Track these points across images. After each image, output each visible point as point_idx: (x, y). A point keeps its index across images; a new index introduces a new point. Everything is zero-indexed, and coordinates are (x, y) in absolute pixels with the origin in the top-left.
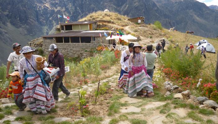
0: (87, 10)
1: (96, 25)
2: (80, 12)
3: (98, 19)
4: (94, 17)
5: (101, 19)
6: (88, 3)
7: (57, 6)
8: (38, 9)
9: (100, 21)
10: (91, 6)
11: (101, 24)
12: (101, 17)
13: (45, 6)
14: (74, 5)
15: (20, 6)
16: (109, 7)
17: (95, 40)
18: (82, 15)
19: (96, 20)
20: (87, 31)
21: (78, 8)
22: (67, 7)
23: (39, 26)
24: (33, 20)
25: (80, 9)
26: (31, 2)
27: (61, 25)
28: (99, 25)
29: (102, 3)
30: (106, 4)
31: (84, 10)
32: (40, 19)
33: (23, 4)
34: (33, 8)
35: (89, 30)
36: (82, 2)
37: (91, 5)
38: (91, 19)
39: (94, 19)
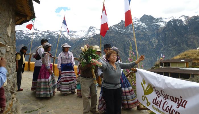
0: (170, 43)
1: (192, 63)
2: (163, 44)
3: (193, 58)
4: (188, 55)
5: (196, 57)
6: (171, 36)
7: (141, 40)
8: (125, 43)
9: (194, 59)
10: (174, 39)
11: (196, 62)
12: (195, 55)
13: (132, 40)
14: (157, 39)
15: (112, 41)
16: (194, 39)
17: (193, 77)
18: (165, 47)
19: (191, 58)
20: (184, 68)
21: (161, 41)
22: (151, 41)
23: (126, 56)
24: (122, 52)
25: (163, 42)
26: (121, 37)
27: (160, 62)
28: (195, 63)
29: (185, 35)
30: (190, 36)
31: (167, 43)
32: (127, 51)
33: (114, 39)
34: (122, 42)
35: (185, 68)
36: (165, 36)
37: (174, 37)
38: (186, 57)
39: (188, 57)
